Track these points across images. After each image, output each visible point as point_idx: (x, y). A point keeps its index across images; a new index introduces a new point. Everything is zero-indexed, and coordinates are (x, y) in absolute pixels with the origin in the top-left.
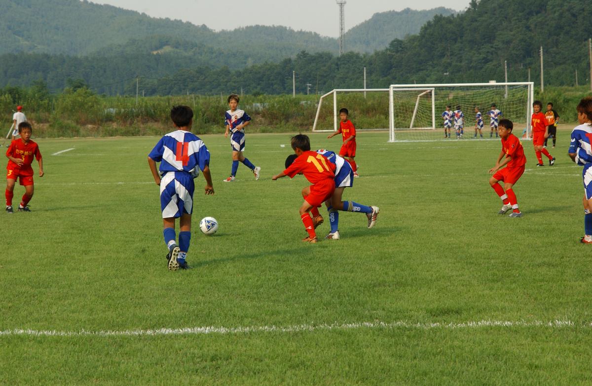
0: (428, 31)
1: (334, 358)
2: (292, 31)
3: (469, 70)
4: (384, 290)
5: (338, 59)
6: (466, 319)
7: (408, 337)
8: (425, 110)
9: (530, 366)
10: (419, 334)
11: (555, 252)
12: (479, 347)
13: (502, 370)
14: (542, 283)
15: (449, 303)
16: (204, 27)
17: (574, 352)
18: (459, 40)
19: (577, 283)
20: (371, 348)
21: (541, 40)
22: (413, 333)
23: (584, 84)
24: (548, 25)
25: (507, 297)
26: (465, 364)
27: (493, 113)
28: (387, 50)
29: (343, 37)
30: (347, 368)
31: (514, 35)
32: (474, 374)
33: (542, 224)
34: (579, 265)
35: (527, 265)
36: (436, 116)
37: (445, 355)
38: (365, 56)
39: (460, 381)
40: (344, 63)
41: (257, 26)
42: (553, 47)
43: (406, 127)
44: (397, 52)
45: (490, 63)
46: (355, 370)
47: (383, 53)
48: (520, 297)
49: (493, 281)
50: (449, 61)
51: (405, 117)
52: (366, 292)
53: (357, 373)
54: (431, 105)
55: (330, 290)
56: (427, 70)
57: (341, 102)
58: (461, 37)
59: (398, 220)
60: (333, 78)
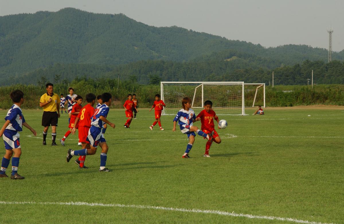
2: (311, 48)
5: (328, 65)
16: (259, 45)
40: (331, 67)
41: (291, 45)
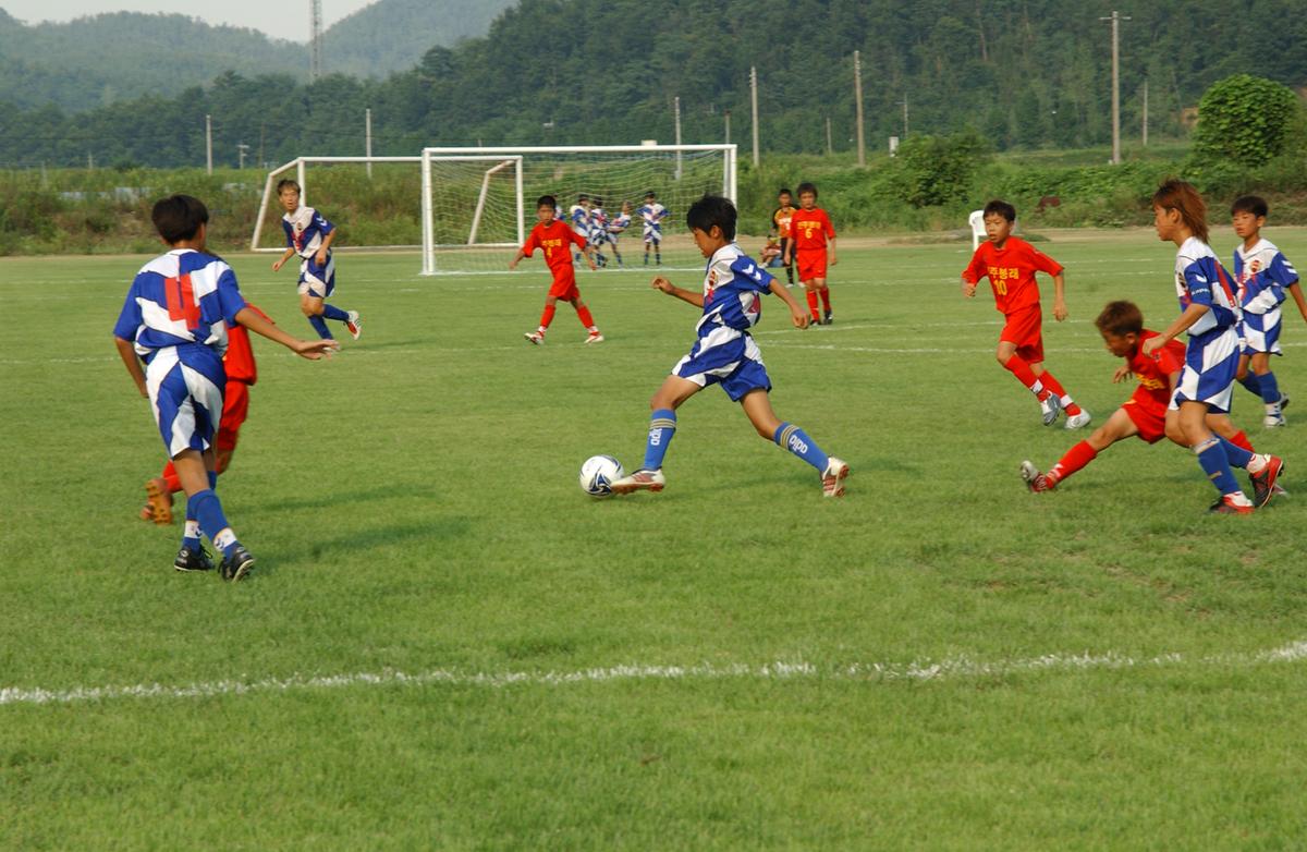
0: (508, 30)
1: (290, 753)
2: (203, 27)
3: (598, 117)
4: (407, 602)
5: (309, 89)
6: (585, 663)
7: (458, 704)
8: (501, 204)
9: (721, 763)
10: (481, 697)
11: (780, 515)
12: (612, 725)
13: (659, 773)
14: (750, 583)
15: (548, 629)
16: (2, 13)
17: (814, 732)
18: (576, 51)
19: (824, 580)
20: (374, 730)
21: (752, 51)
22: (468, 694)
23: (844, 151)
24: (766, 20)
25: (674, 615)
26: (578, 762)
27: (649, 211)
28: (417, 70)
29: (318, 40)
30: (320, 776)
31: (694, 41)
32: (599, 782)
33: (753, 453)
34: (830, 541)
35: (719, 544)
36: (526, 219)
37: (538, 742)
38: (368, 84)
39: (567, 800)
40: (321, 100)
41: (124, 15)
42: (778, 69)
43: (459, 242)
44: (440, 75)
45: (644, 101)
46: (337, 779)
47: (409, 78)
48: (701, 614)
49: (646, 579)
50: (553, 96)
51: (456, 220)
52: (366, 605)
53: (342, 787)
54: (515, 194)
55: (285, 603)
56: (507, 116)
57: (315, 186)
58: (580, 44)
59: (438, 448)
60: (298, 132)
